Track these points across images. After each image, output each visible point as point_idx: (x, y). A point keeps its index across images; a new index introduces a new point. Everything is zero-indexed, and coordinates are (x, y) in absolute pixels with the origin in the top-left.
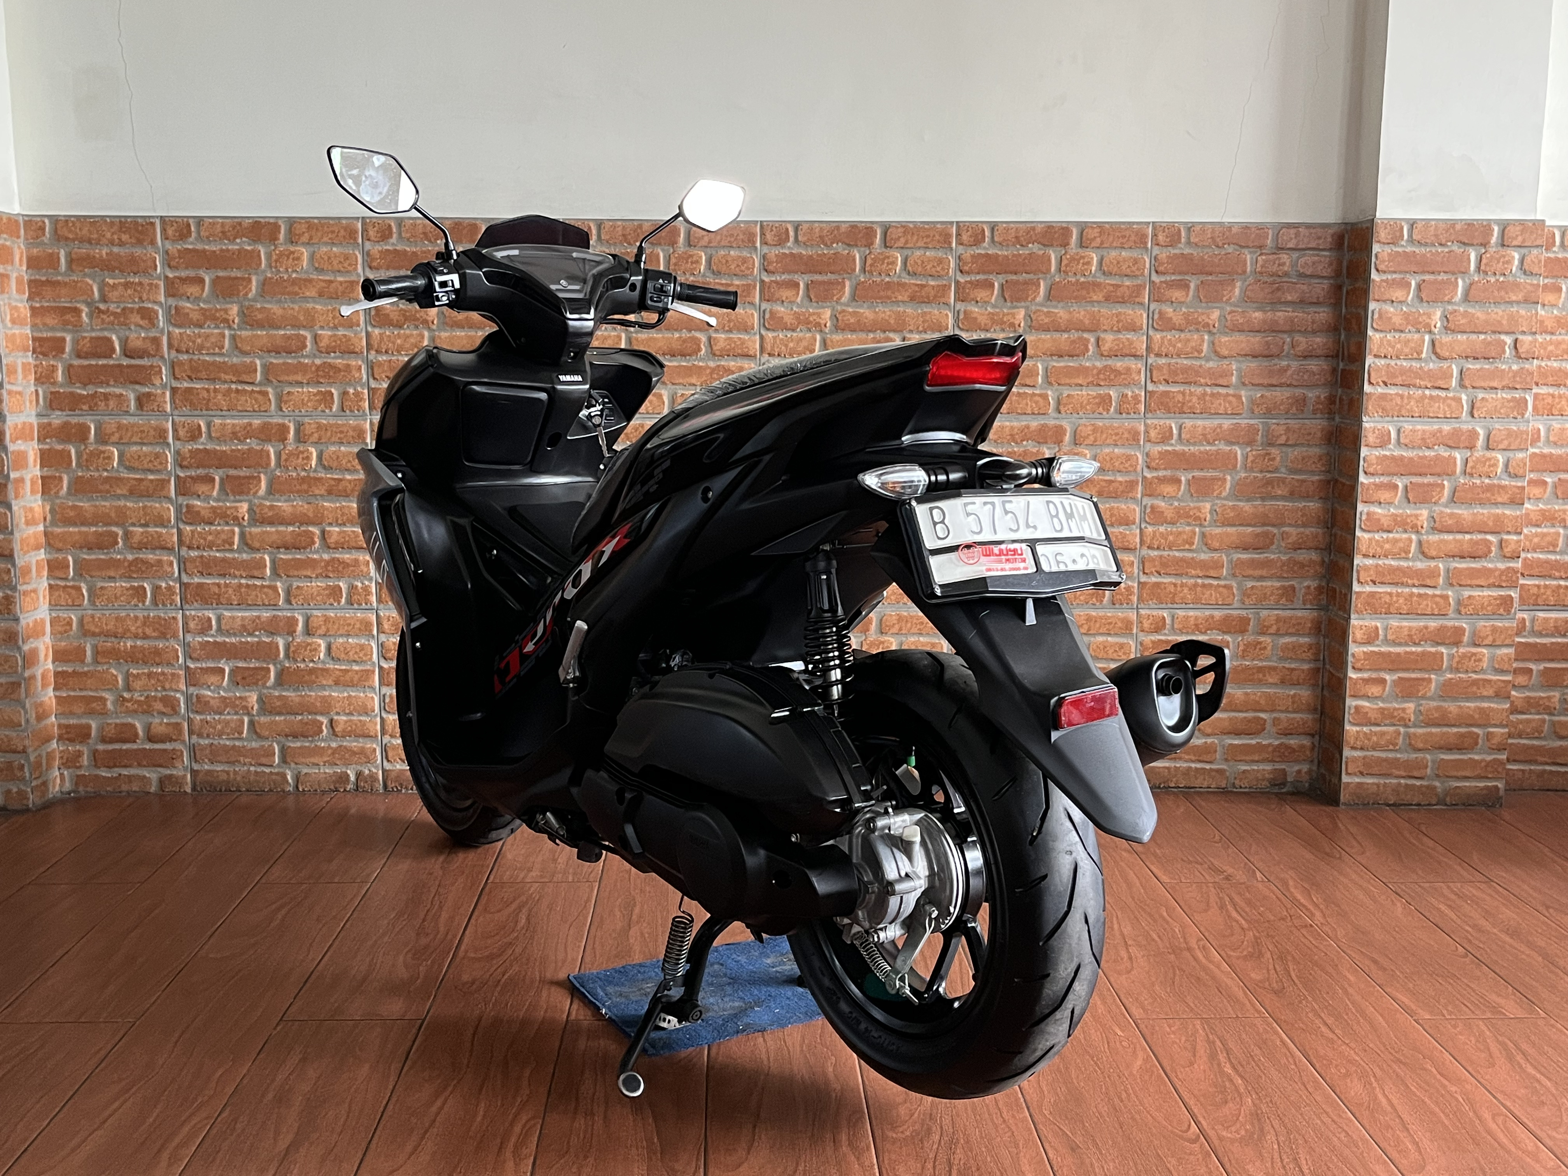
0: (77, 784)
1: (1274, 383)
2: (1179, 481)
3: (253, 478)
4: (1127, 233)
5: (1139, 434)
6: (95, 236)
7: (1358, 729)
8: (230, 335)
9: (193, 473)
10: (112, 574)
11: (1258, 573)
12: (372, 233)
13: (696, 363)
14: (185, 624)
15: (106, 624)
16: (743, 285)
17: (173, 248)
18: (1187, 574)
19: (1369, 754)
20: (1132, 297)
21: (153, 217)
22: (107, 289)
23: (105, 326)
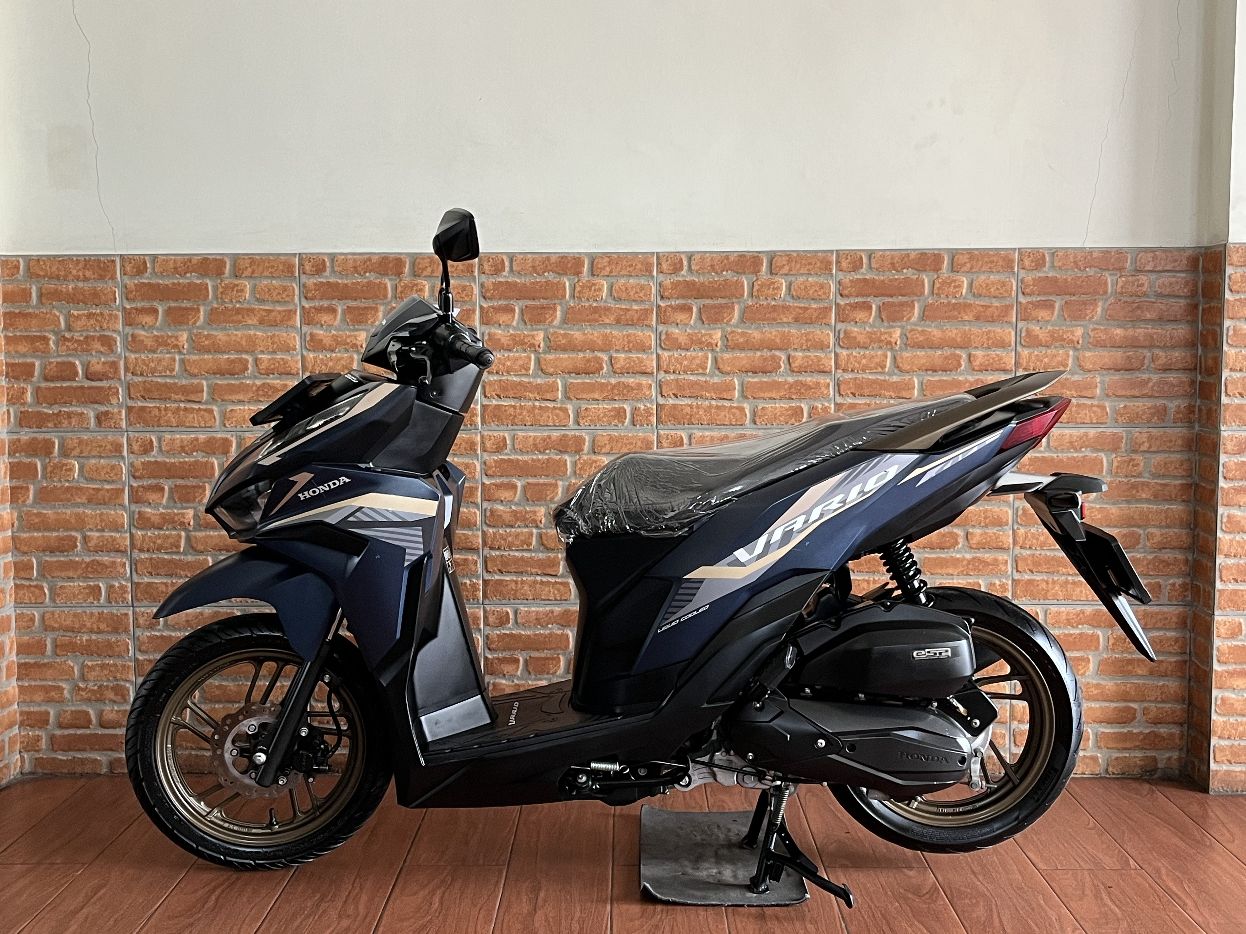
0: (36, 766)
1: (1137, 394)
3: (199, 487)
4: (995, 259)
6: (62, 273)
7: (1225, 719)
8: (180, 360)
9: (145, 483)
10: (71, 575)
12: (308, 267)
13: (599, 380)
14: (135, 619)
15: (65, 620)
16: (641, 310)
17: (131, 282)
18: (1058, 572)
19: (1236, 743)
20: (1001, 317)
21: (114, 255)
22: (72, 319)
23: (69, 352)
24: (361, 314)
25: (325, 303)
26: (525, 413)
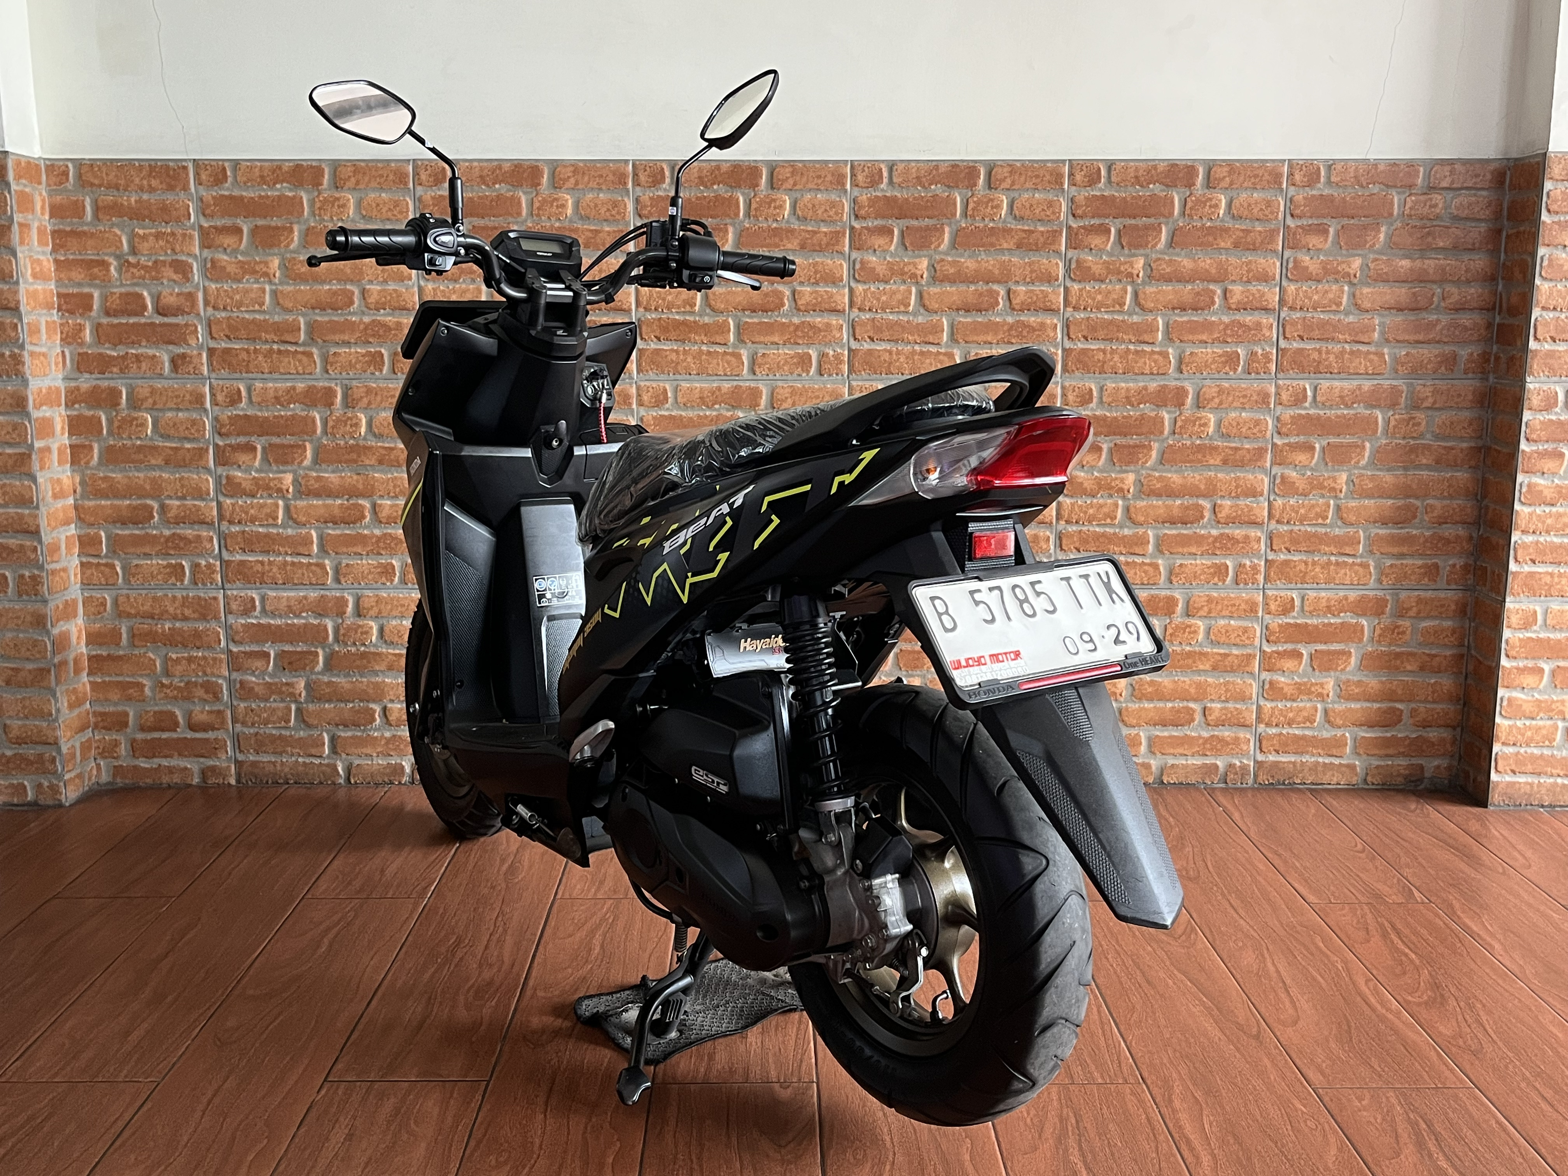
0: (114, 776)
1: (1422, 339)
2: (1313, 448)
3: (298, 446)
4: (1260, 172)
5: (1267, 395)
6: (122, 182)
7: (1511, 723)
8: (271, 290)
9: (233, 441)
10: (147, 550)
11: (1395, 550)
12: (424, 177)
13: (779, 319)
14: (227, 604)
15: (143, 605)
16: (831, 232)
17: (208, 194)
18: (1319, 551)
19: (1522, 751)
20: (1264, 244)
21: (185, 160)
22: (136, 240)
23: (135, 281)
26: (689, 360)
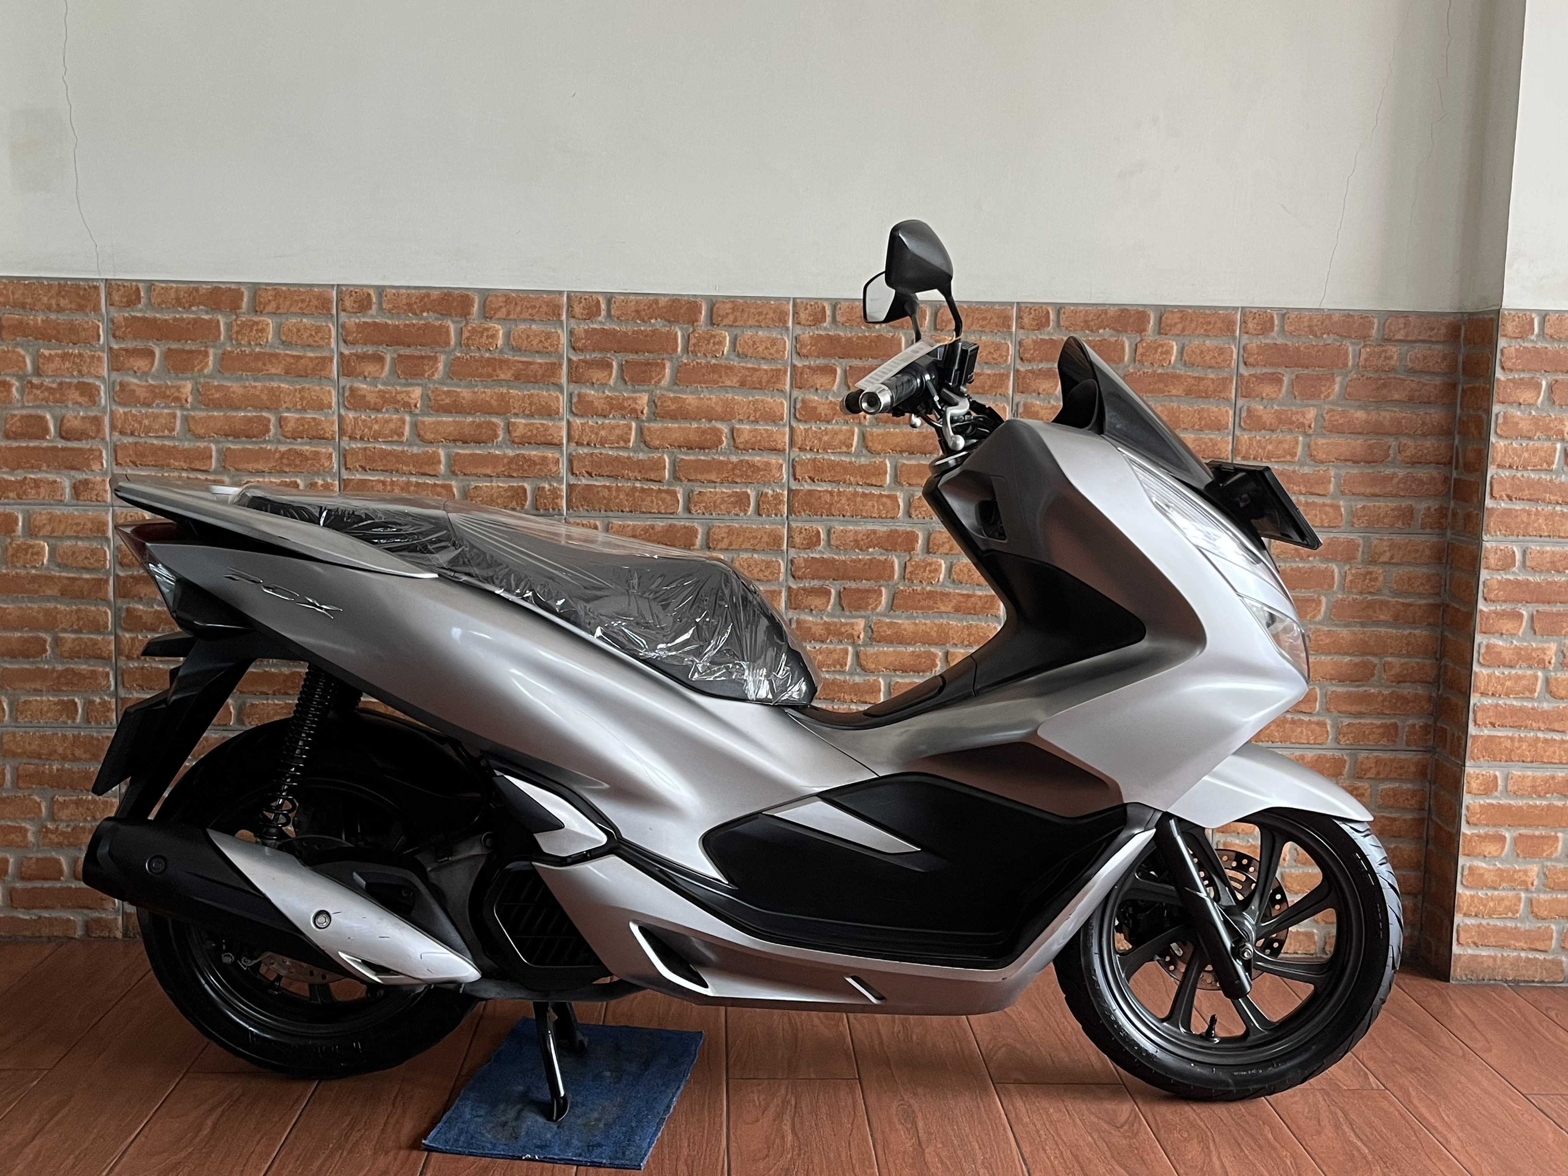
1: (1379, 492)
4: (1213, 320)
6: (29, 300)
7: (1472, 893)
8: (182, 415)
10: (38, 686)
11: (1354, 709)
12: (348, 303)
13: (716, 457)
15: (30, 744)
16: (772, 370)
17: (120, 315)
19: (1484, 922)
20: (1217, 391)
21: (97, 280)
22: (41, 360)
23: (38, 403)
24: (415, 366)
25: (370, 350)
26: (622, 497)
